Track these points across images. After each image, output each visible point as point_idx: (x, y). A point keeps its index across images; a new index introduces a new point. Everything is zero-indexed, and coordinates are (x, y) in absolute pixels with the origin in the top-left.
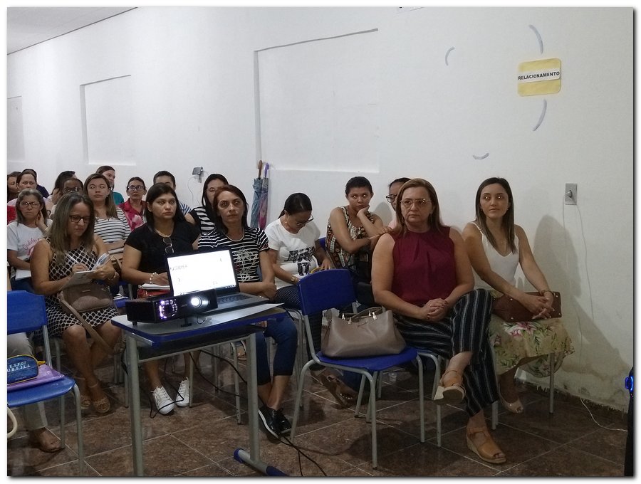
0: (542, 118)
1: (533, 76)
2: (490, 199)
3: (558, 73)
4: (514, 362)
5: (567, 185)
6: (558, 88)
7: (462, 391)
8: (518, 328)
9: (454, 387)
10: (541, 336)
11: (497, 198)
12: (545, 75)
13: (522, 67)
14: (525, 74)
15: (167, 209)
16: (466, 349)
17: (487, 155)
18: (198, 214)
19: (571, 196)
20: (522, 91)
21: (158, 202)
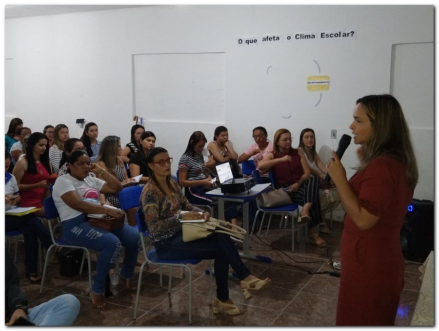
0: (320, 101)
1: (316, 83)
2: (308, 138)
3: (328, 82)
4: (326, 205)
5: (332, 130)
6: (328, 88)
7: (309, 217)
8: (327, 191)
9: (306, 216)
10: (334, 193)
11: (311, 138)
12: (321, 82)
13: (310, 78)
14: (311, 81)
15: (151, 145)
16: (310, 201)
17: (291, 116)
18: (132, 147)
19: (334, 135)
20: (309, 88)
21: (147, 140)
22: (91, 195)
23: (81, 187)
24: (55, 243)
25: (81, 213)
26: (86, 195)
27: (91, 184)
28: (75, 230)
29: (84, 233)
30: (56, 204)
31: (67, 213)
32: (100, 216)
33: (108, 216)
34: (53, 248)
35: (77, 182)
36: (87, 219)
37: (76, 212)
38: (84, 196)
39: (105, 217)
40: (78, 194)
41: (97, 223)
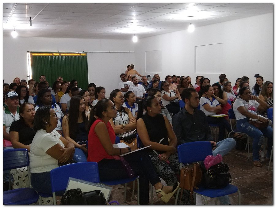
22: (252, 109)
23: (247, 105)
24: (232, 130)
25: (246, 117)
26: (249, 109)
27: (252, 104)
28: (242, 125)
29: (246, 127)
30: (234, 112)
31: (239, 116)
32: (255, 120)
33: (260, 121)
34: (231, 133)
35: (245, 102)
36: (249, 121)
37: (244, 116)
38: (248, 109)
39: (258, 121)
40: (245, 108)
41: (253, 123)
